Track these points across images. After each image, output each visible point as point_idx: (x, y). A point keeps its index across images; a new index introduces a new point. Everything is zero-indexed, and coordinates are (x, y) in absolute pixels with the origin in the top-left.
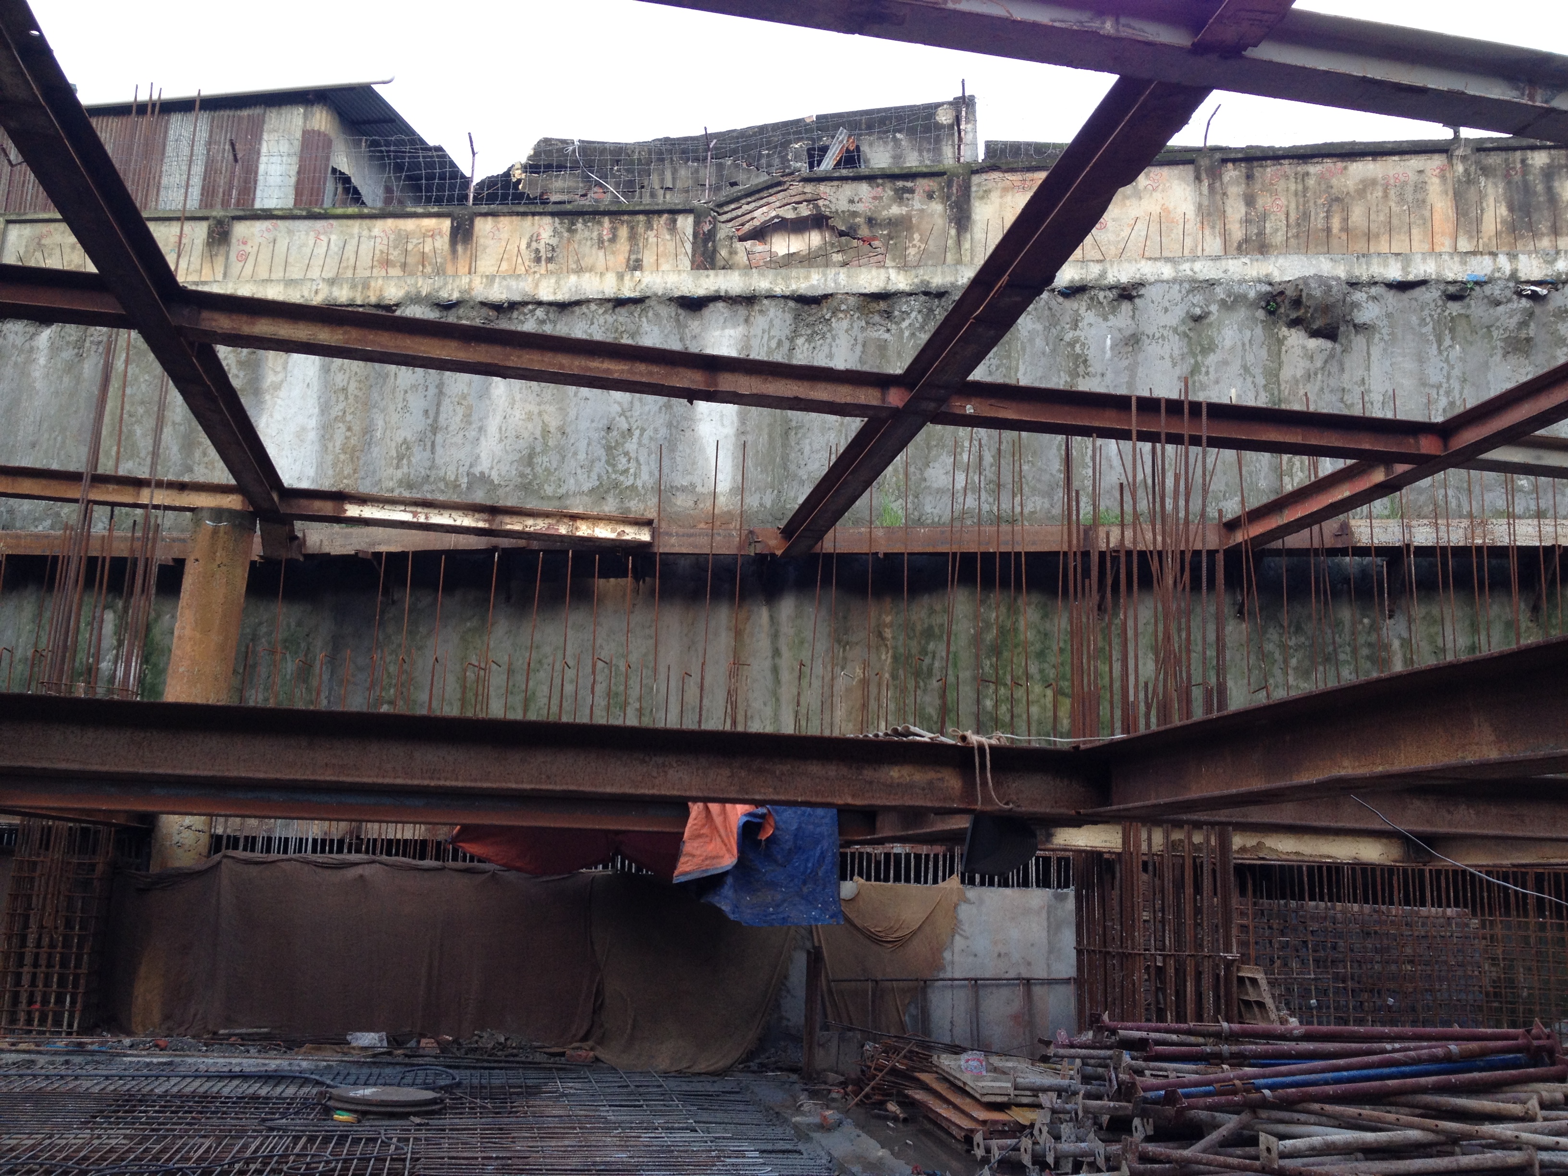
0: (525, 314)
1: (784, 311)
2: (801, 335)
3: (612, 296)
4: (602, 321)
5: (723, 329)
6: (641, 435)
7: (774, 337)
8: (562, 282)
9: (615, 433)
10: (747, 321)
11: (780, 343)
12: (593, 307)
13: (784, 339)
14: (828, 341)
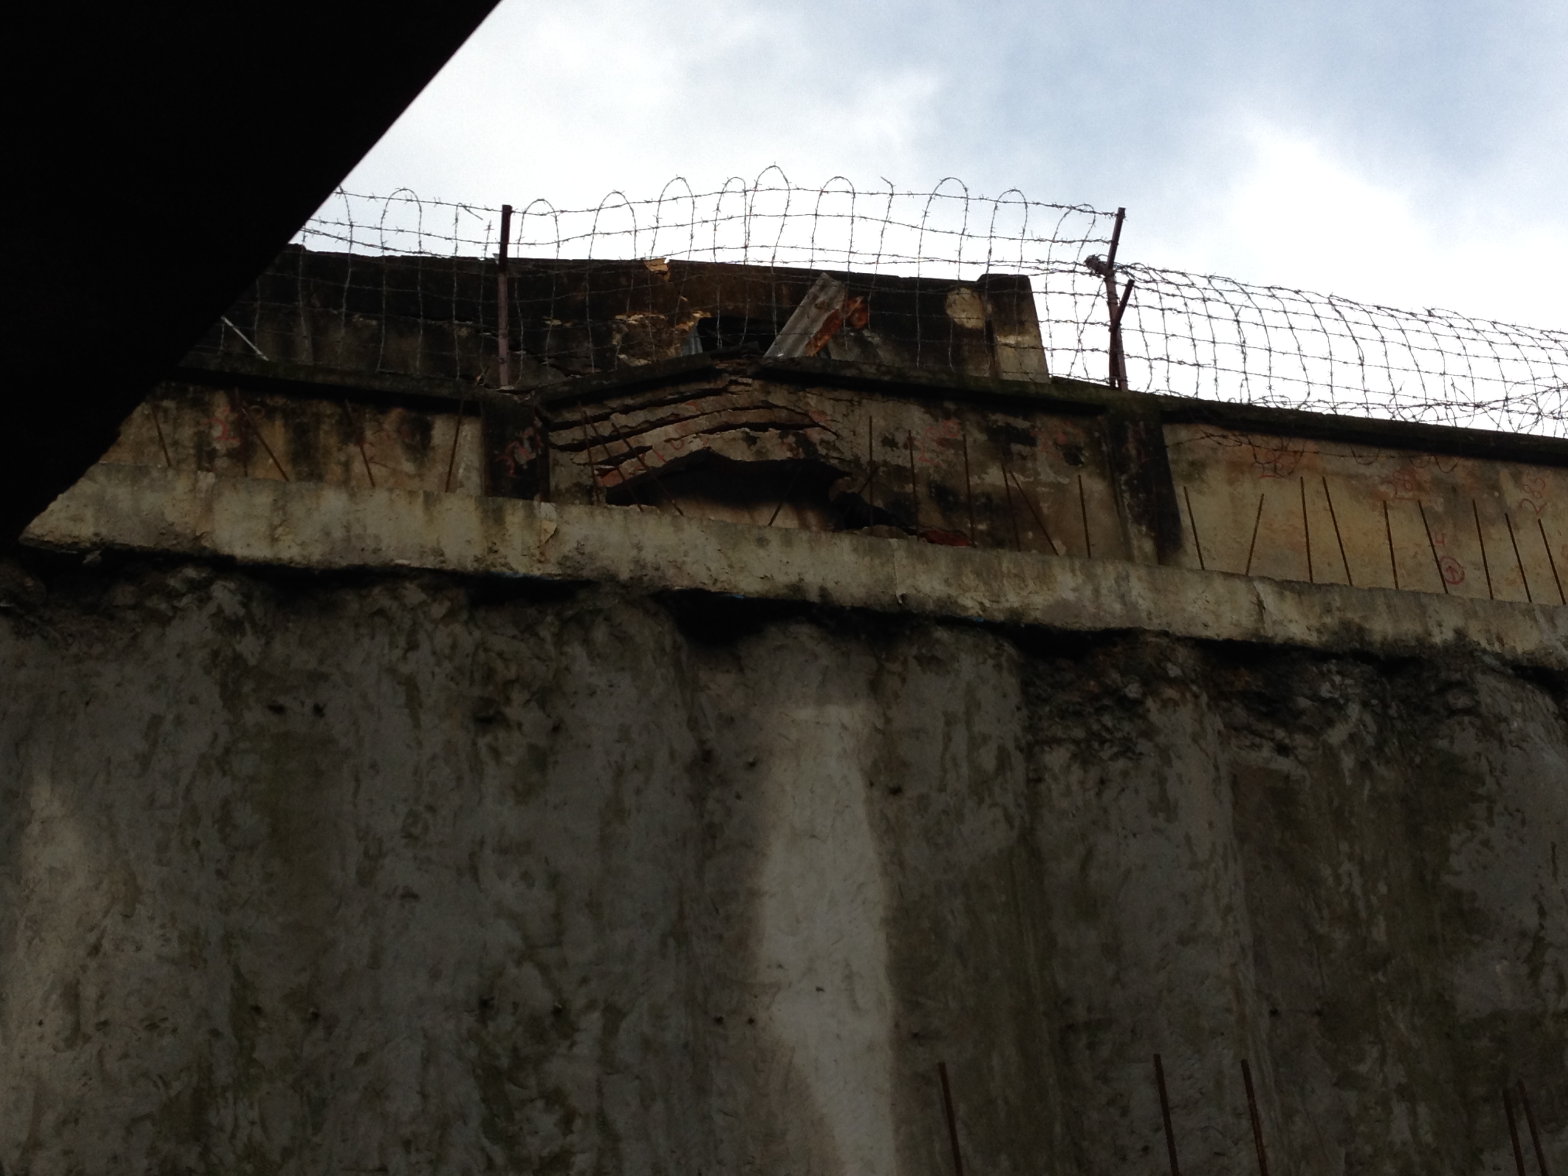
0: (172, 595)
1: (998, 667)
2: (1056, 741)
3: (470, 566)
4: (442, 638)
5: (822, 701)
6: (610, 1030)
7: (986, 738)
8: (297, 509)
9: (505, 1022)
10: (875, 687)
11: (1003, 760)
12: (413, 594)
13: (1010, 745)
14: (1151, 762)
